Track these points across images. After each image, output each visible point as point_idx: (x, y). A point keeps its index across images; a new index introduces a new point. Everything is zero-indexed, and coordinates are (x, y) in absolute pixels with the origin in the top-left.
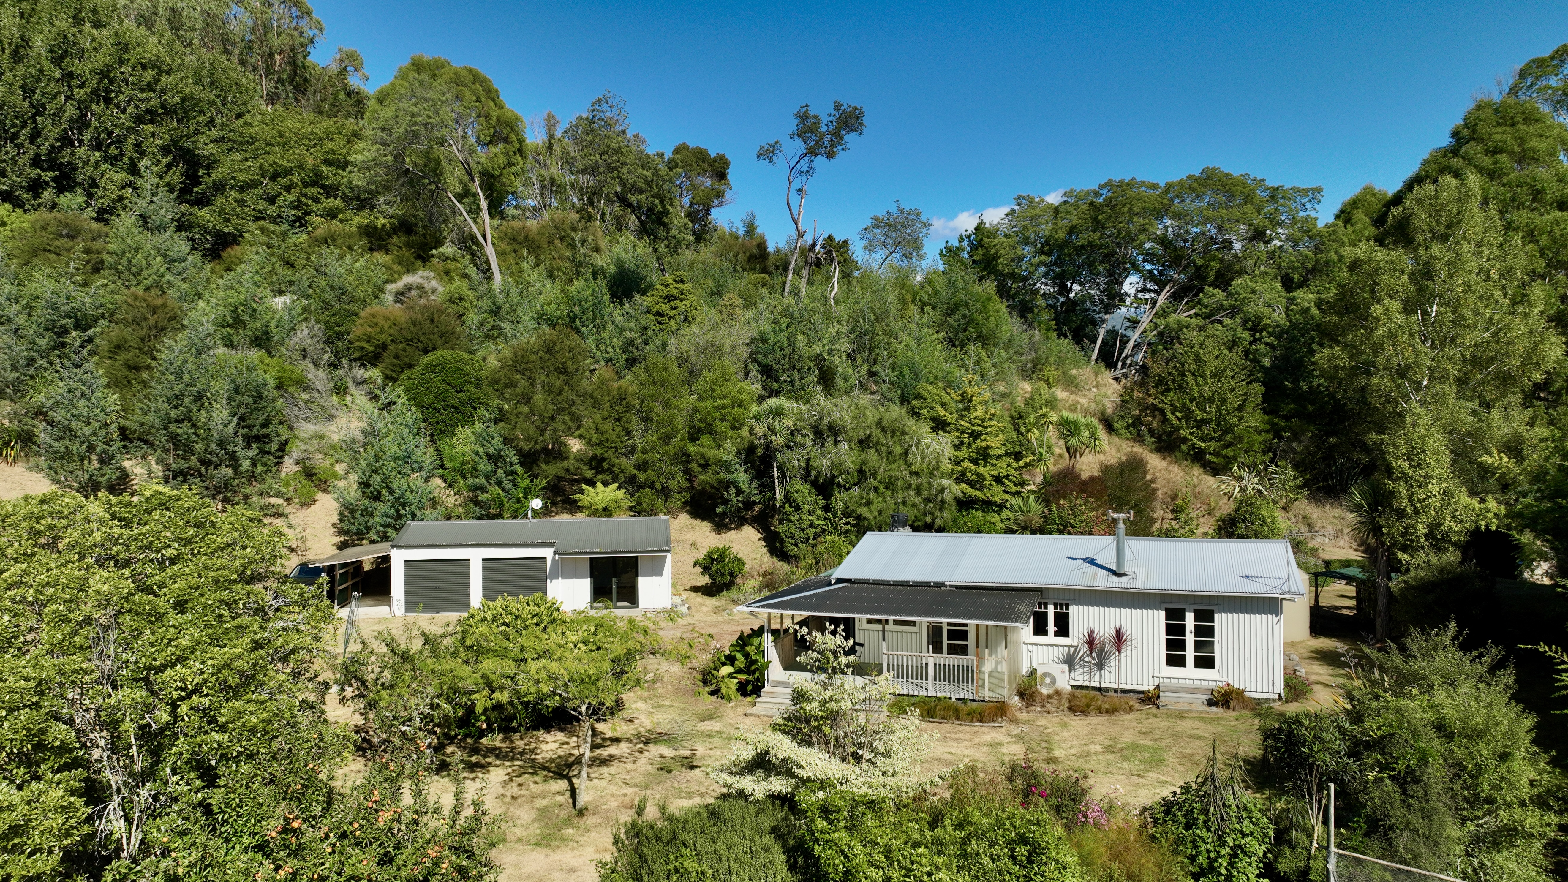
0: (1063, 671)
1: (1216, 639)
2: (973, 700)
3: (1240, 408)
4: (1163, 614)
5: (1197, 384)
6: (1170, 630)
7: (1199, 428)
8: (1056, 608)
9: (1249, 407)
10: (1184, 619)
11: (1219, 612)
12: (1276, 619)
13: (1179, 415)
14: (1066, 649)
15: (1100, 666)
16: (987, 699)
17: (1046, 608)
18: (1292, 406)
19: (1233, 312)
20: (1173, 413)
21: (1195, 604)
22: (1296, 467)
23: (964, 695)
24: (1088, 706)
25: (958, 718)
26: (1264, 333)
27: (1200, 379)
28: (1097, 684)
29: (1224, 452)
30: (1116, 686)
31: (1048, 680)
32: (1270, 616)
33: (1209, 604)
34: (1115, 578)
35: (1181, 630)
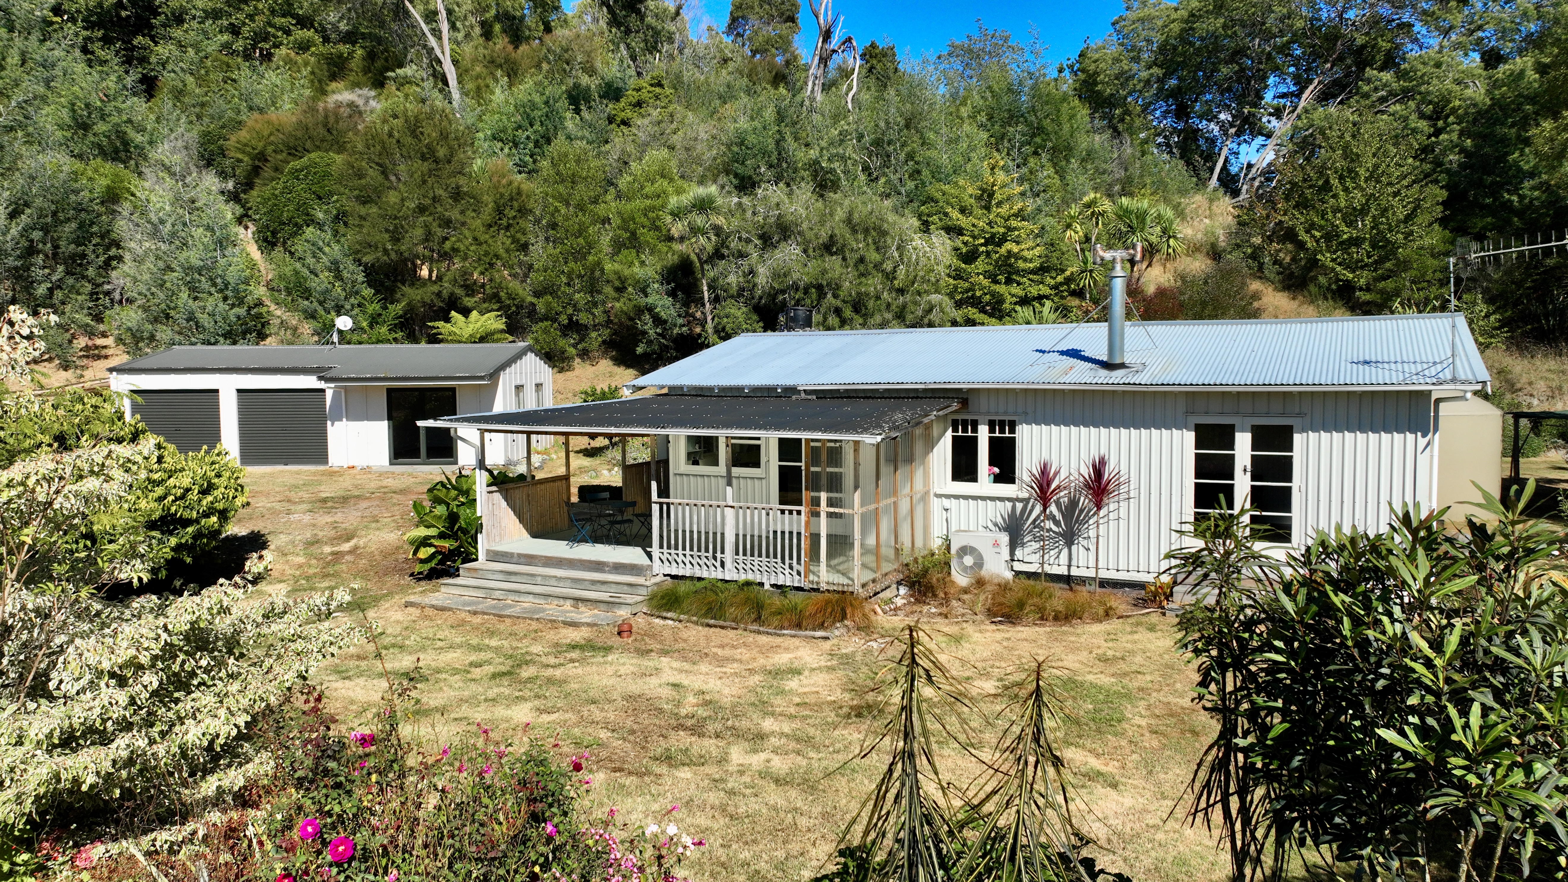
0: (996, 544)
1: (1296, 484)
2: (799, 589)
3: (1408, 218)
4: (1190, 437)
5: (1346, 190)
6: (1203, 467)
7: (1345, 251)
8: (992, 430)
9: (1423, 219)
10: (1231, 445)
11: (1303, 430)
12: (1422, 442)
13: (1317, 234)
14: (1009, 505)
15: (1069, 538)
16: (824, 586)
17: (975, 430)
18: (1489, 219)
19: (1405, 95)
20: (1307, 231)
21: (1253, 414)
22: (1490, 300)
23: (786, 579)
24: (1021, 605)
25: (758, 619)
26: (1451, 119)
27: (1349, 183)
28: (1062, 571)
29: (1382, 285)
30: (1091, 573)
31: (968, 560)
32: (1410, 437)
33: (1283, 415)
34: (1103, 373)
35: (1226, 468)
